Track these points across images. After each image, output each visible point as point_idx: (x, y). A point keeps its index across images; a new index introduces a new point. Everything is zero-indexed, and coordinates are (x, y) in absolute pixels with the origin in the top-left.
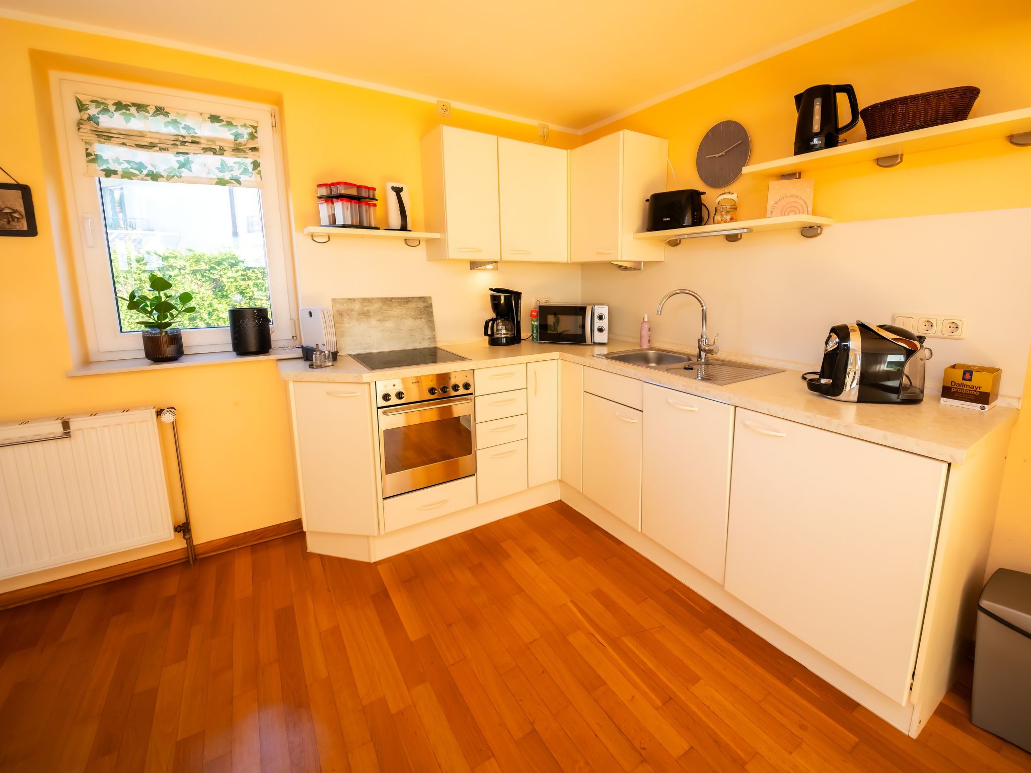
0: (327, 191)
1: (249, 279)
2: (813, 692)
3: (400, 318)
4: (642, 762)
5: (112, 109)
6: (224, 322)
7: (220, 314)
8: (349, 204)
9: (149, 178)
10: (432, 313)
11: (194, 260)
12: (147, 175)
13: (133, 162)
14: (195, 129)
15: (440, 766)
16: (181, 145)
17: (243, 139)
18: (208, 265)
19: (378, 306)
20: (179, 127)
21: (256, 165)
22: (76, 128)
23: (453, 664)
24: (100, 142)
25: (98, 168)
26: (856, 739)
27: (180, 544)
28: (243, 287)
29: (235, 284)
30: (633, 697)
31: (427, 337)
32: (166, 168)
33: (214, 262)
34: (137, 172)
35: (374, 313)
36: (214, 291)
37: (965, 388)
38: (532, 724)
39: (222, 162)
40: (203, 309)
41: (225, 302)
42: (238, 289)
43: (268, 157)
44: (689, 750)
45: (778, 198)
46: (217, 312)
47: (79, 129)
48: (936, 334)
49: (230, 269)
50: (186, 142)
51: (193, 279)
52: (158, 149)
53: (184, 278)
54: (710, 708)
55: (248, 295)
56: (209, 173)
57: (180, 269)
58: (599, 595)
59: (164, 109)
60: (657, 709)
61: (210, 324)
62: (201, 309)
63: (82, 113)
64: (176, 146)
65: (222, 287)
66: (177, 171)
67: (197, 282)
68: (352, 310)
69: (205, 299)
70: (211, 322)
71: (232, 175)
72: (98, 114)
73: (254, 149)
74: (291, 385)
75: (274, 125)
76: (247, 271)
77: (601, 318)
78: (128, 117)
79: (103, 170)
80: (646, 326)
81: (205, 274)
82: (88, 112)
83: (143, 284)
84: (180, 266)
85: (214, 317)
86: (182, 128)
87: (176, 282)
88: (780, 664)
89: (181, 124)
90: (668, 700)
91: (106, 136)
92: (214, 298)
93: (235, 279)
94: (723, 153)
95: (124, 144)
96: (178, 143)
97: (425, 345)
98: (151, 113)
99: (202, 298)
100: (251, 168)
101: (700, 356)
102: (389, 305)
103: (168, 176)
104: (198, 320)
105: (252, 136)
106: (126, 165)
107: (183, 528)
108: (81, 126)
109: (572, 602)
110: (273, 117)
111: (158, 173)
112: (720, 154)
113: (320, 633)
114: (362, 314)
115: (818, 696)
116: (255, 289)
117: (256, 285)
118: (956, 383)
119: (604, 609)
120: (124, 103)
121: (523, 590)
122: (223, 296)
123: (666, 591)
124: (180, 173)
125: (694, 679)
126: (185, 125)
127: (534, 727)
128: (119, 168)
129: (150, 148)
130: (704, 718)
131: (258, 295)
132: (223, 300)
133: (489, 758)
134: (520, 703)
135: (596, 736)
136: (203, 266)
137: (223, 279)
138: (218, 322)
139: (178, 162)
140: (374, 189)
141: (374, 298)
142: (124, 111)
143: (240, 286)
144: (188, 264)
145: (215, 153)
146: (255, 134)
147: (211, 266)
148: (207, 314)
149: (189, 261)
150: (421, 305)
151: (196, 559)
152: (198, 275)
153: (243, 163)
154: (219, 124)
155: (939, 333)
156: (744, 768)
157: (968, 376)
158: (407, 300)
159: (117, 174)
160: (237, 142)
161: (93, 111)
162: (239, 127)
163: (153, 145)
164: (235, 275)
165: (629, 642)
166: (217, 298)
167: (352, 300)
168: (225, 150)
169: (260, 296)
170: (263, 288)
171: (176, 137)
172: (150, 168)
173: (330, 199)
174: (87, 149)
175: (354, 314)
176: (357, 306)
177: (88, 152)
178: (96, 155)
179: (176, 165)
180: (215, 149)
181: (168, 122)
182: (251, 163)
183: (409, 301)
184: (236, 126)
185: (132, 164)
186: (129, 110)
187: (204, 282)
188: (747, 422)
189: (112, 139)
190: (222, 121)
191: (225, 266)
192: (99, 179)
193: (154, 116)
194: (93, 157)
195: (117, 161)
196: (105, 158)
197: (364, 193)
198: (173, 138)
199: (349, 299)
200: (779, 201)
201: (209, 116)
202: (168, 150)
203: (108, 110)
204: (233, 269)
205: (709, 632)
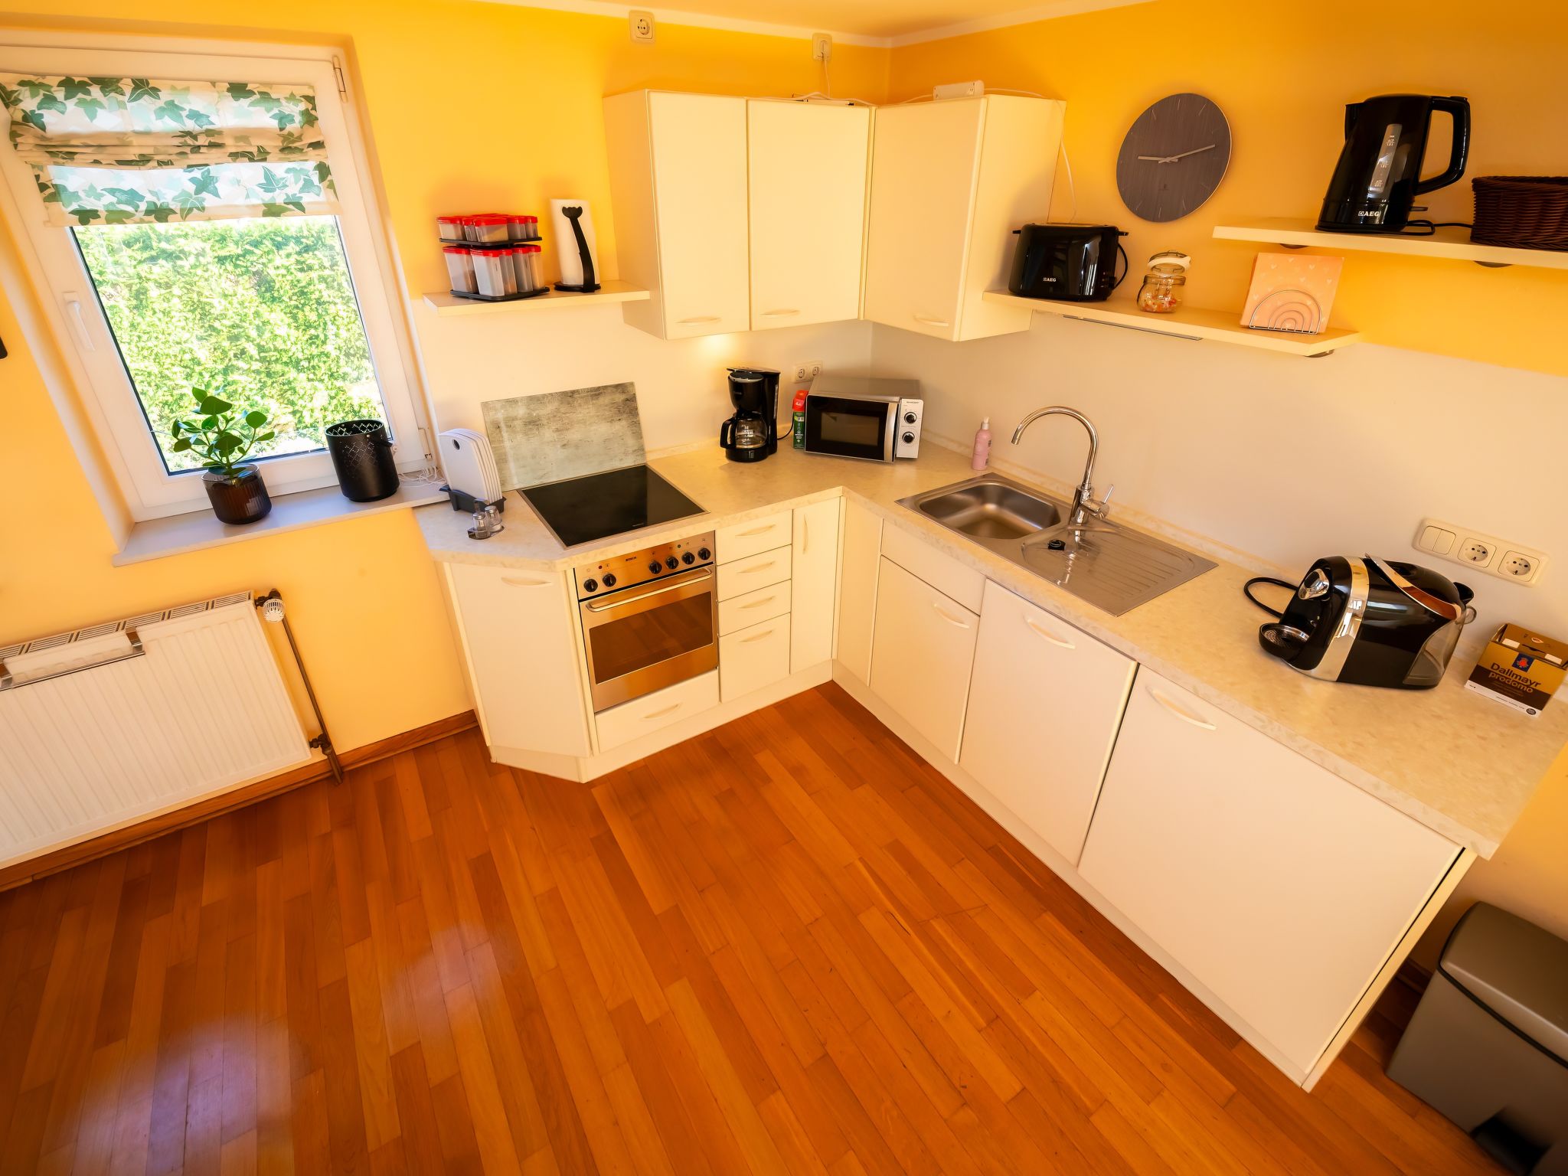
0: (456, 231)
1: (310, 268)
2: (1184, 1018)
3: (588, 423)
4: (963, 1106)
5: (60, 94)
6: (285, 342)
7: (275, 328)
8: (497, 260)
9: (152, 218)
10: (637, 409)
11: (217, 239)
12: (148, 212)
13: (120, 190)
14: (208, 117)
15: (716, 1100)
16: (192, 152)
17: (294, 125)
18: (240, 247)
19: (554, 408)
20: (181, 116)
21: (323, 171)
22: (10, 144)
23: (714, 953)
24: (56, 163)
25: (65, 209)
26: (1233, 1088)
27: (318, 756)
28: (303, 284)
29: (289, 277)
30: (949, 1012)
31: (630, 450)
32: (177, 194)
33: (248, 241)
34: (129, 209)
35: (549, 419)
36: (258, 290)
37: (1513, 678)
38: (823, 1045)
39: (265, 173)
40: (248, 322)
41: (279, 309)
42: (296, 286)
43: (343, 156)
44: (1020, 1093)
45: (1270, 290)
46: (270, 327)
47: (16, 146)
48: (1488, 569)
49: (276, 254)
50: (199, 147)
51: (221, 271)
52: (156, 164)
53: (207, 270)
54: (1049, 1033)
55: (313, 297)
56: (248, 196)
57: (197, 255)
58: (899, 851)
59: (148, 84)
60: (979, 1031)
61: (263, 346)
62: (244, 321)
63: (11, 109)
64: (185, 156)
65: (269, 283)
66: (195, 199)
67: (229, 276)
68: (514, 419)
69: (246, 304)
70: (265, 344)
71: (286, 194)
72: (39, 109)
73: (318, 145)
74: (447, 567)
75: (342, 89)
76: (304, 255)
77: (910, 419)
78: (91, 106)
79: (74, 212)
80: (985, 437)
81: (238, 262)
82: (22, 106)
83: (145, 284)
84: (196, 249)
85: (267, 335)
86: (187, 116)
87: (196, 279)
88: (1141, 971)
89: (183, 109)
90: (995, 1019)
91: (63, 150)
92: (261, 303)
93: (287, 269)
94: (1175, 159)
95: (97, 162)
96: (188, 150)
97: (629, 462)
98: (128, 95)
99: (242, 304)
100: (315, 177)
101: (1074, 514)
102: (569, 404)
103: (182, 210)
104: (243, 340)
105: (310, 119)
106: (109, 199)
107: (321, 741)
108: (19, 140)
109: (861, 859)
110: (338, 70)
111: (164, 206)
112: (1168, 160)
113: (535, 898)
114: (530, 423)
115: (1189, 1023)
116: (323, 286)
117: (322, 279)
118: (1501, 667)
119: (904, 873)
120: (77, 80)
121: (794, 839)
122: (274, 299)
123: (990, 849)
124: (201, 202)
125: (1028, 990)
126: (190, 110)
127: (826, 1050)
128: (99, 205)
129: (141, 164)
130: (1040, 1048)
131: (330, 296)
132: (275, 306)
133: (774, 1091)
134: (805, 1013)
135: (904, 1066)
136: (232, 249)
137: (268, 270)
138: (275, 343)
139: (192, 180)
140: (534, 220)
141: (545, 395)
142: (80, 95)
143: (298, 281)
144: (207, 246)
145: (252, 160)
146: (313, 112)
147: (245, 249)
148: (255, 330)
149: (209, 239)
150: (619, 398)
151: (343, 772)
152: (227, 264)
153: (301, 169)
154: (248, 101)
155: (1493, 568)
156: (1089, 1121)
157: (1523, 662)
158: (597, 392)
159: (99, 217)
160: (285, 132)
161: (29, 103)
162: (283, 102)
163: (143, 159)
164: (286, 262)
165: (939, 927)
166: (265, 303)
167: (512, 402)
168: (268, 153)
169: (332, 298)
170: (335, 284)
171: (182, 140)
172: (149, 198)
173: (463, 246)
174: (37, 177)
175: (518, 424)
176: (521, 411)
177: (40, 181)
178: (55, 186)
179: (191, 188)
180: (251, 153)
181: (160, 108)
182: (315, 169)
183: (599, 394)
184: (278, 100)
185: (117, 194)
186: (88, 93)
187: (238, 275)
188: (1155, 692)
189: (76, 157)
190: (251, 93)
191: (267, 246)
192: (72, 228)
193: (135, 100)
194: (51, 190)
195: (91, 191)
196: (71, 188)
197: (519, 231)
198: (177, 141)
199: (508, 401)
200: (1270, 295)
201: (228, 86)
202: (172, 164)
203: (54, 99)
204: (281, 252)
205: (1049, 919)
